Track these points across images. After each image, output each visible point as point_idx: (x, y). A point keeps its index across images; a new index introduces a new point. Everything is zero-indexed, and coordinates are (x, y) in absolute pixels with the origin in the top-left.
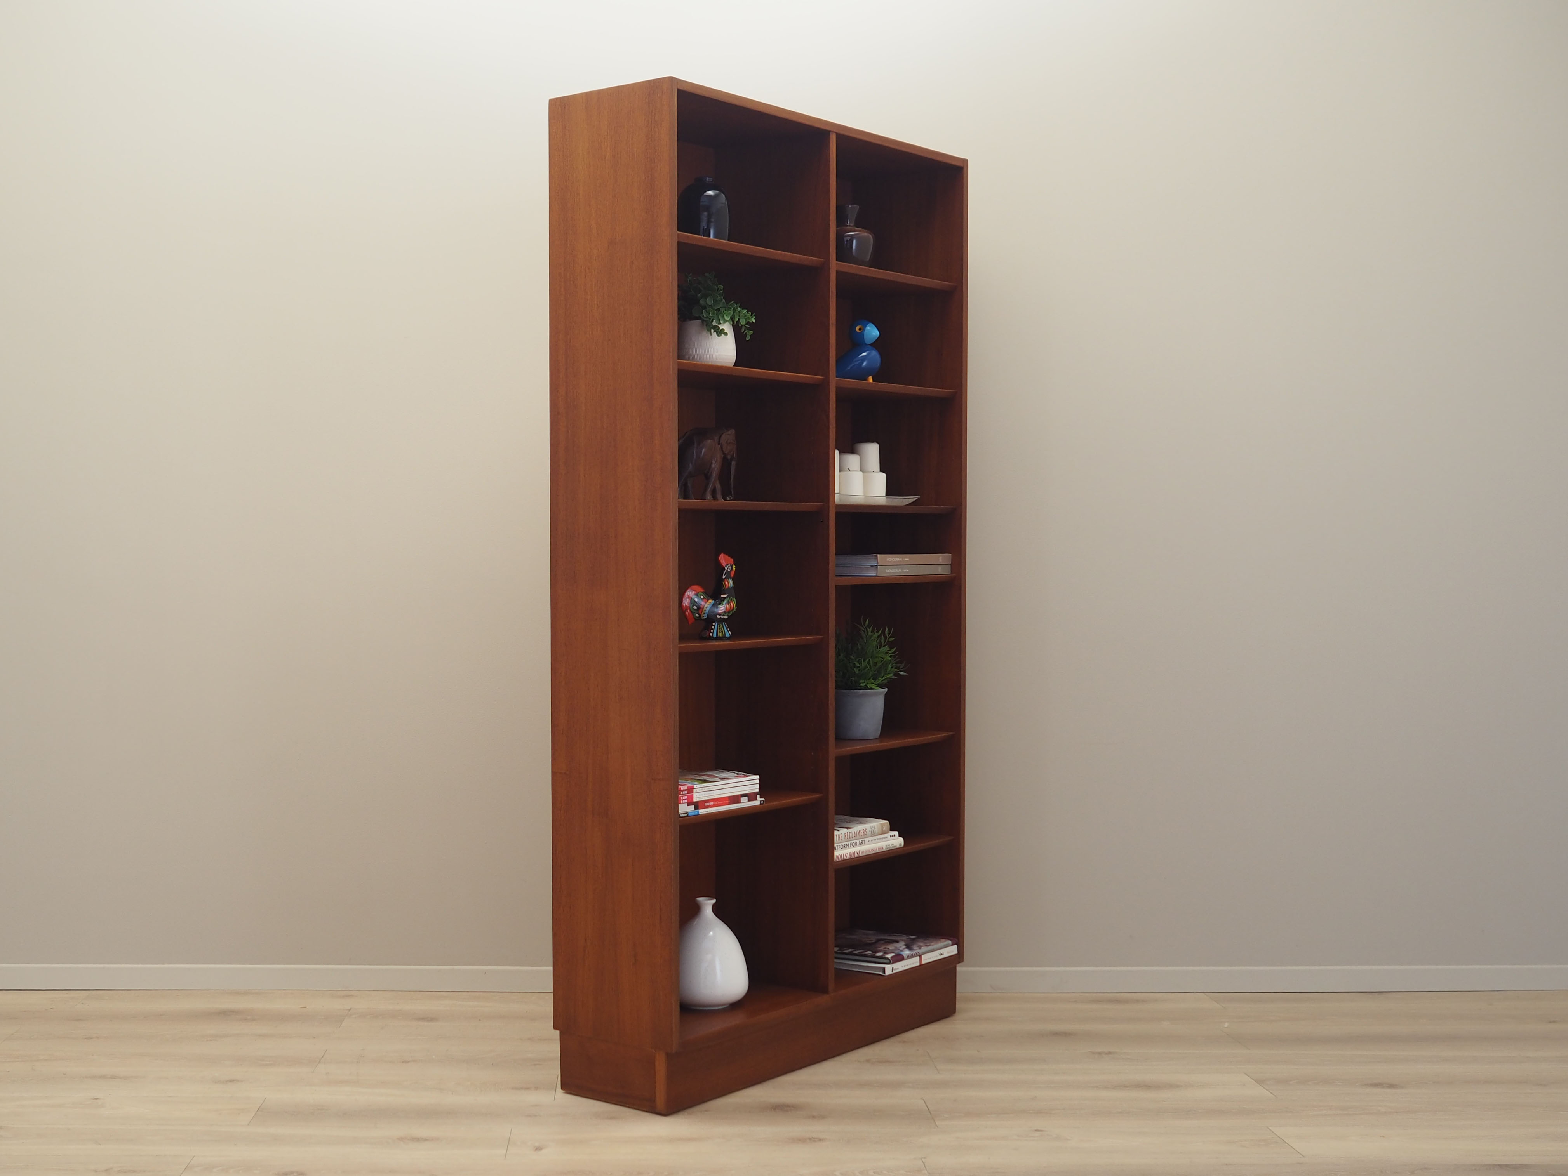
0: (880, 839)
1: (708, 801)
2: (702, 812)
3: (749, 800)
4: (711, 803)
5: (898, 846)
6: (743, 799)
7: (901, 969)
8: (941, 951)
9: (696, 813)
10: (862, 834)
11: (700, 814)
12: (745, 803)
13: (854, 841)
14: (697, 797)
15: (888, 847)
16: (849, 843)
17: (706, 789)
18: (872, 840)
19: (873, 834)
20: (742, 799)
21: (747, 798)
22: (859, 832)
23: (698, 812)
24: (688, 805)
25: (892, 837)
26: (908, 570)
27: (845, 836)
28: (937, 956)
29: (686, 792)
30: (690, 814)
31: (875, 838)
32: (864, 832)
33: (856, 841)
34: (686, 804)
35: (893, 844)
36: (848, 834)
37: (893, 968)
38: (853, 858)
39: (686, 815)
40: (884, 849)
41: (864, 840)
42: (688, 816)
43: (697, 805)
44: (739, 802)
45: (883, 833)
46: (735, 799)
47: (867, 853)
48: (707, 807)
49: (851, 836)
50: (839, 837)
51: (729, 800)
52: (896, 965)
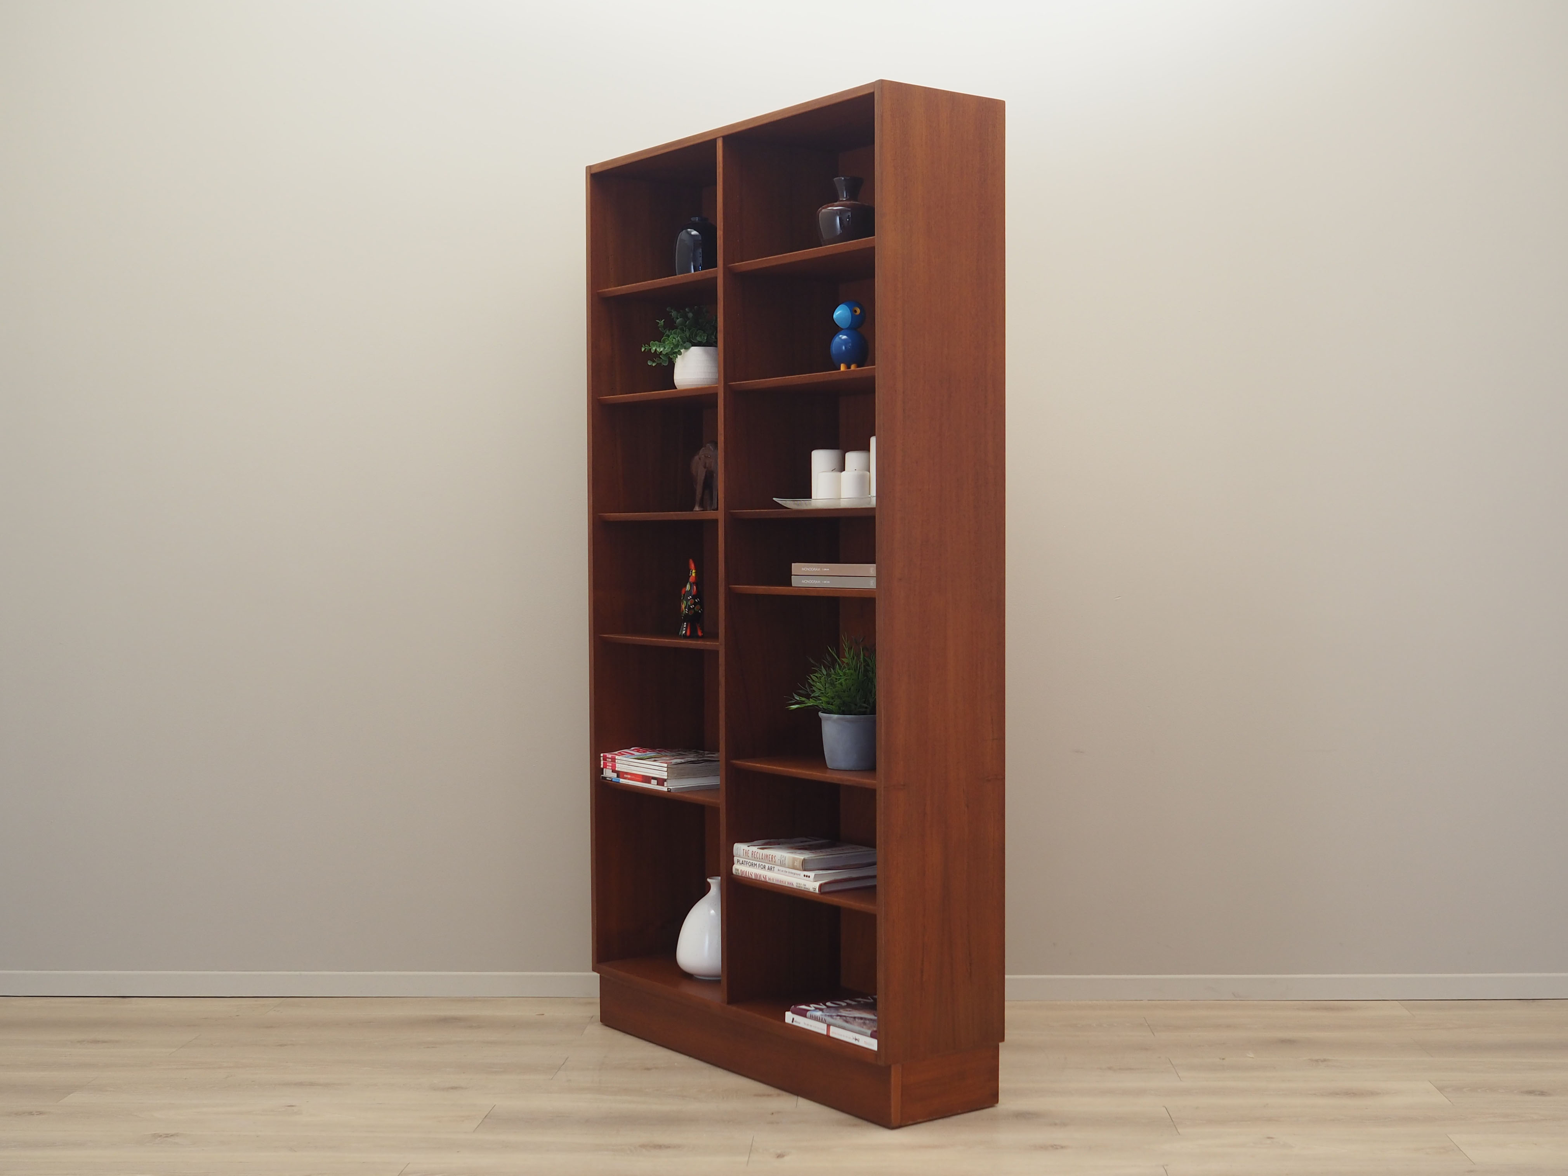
0: (792, 873)
1: (627, 773)
2: (622, 781)
3: (658, 784)
4: (629, 776)
5: (811, 890)
6: (654, 782)
7: (802, 1025)
8: (858, 1036)
9: (618, 781)
10: (770, 860)
11: (621, 782)
12: (653, 786)
13: (763, 864)
14: (619, 767)
15: (798, 885)
16: (758, 863)
17: (625, 762)
18: (782, 871)
19: (782, 864)
20: (652, 780)
21: (656, 781)
22: (767, 856)
23: (619, 780)
24: (612, 772)
25: (806, 877)
26: (829, 582)
27: (752, 854)
28: (850, 1038)
29: (610, 760)
30: (613, 780)
31: (784, 869)
32: (772, 858)
33: (766, 864)
34: (611, 771)
35: (805, 885)
36: (756, 853)
37: (793, 1019)
38: (758, 880)
39: (611, 779)
40: (795, 886)
41: (774, 867)
42: (611, 781)
43: (620, 774)
44: (650, 783)
45: (794, 868)
46: (647, 779)
47: (775, 882)
48: (625, 778)
49: (758, 856)
50: (746, 853)
51: (642, 778)
52: (797, 1018)
